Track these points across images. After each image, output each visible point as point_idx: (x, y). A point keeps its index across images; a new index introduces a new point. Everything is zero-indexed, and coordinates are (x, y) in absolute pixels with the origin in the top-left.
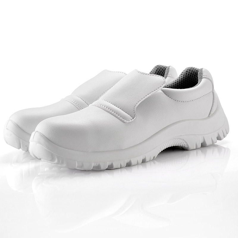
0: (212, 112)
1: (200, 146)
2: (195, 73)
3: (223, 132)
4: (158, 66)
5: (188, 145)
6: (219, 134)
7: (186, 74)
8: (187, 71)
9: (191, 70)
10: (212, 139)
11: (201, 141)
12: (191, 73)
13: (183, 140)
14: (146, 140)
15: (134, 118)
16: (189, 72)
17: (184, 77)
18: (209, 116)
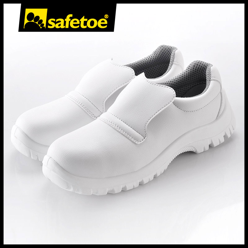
0: (220, 114)
1: (207, 148)
2: (202, 67)
3: (230, 130)
4: (162, 46)
5: (196, 150)
6: (225, 133)
7: (194, 68)
8: (194, 66)
9: (198, 65)
10: (219, 140)
11: (209, 143)
12: (198, 68)
13: (192, 146)
14: (157, 158)
15: (146, 138)
16: (196, 67)
17: (191, 72)
18: (217, 119)
